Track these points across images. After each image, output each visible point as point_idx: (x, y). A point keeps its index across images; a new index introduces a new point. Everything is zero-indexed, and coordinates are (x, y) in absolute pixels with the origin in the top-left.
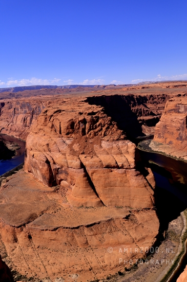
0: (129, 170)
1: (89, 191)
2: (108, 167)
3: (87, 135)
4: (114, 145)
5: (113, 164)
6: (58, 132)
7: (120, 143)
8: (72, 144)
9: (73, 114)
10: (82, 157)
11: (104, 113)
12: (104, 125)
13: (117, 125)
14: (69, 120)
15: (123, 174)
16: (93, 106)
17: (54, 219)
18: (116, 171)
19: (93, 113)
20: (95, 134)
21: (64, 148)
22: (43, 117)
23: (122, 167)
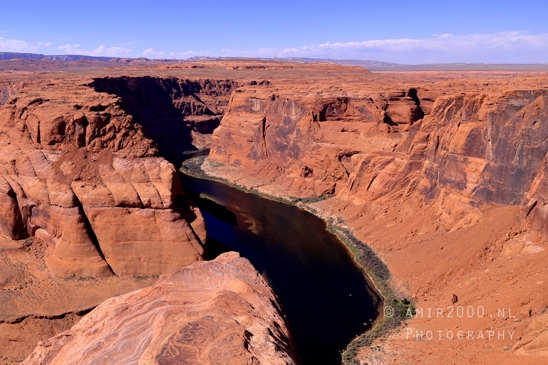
0: (161, 211)
1: (88, 249)
2: (123, 205)
3: (88, 147)
4: (136, 166)
5: (132, 199)
6: (35, 139)
7: (147, 162)
8: (60, 162)
9: (65, 107)
10: (77, 186)
11: (120, 109)
12: (120, 130)
13: (143, 131)
14: (55, 117)
15: (149, 218)
16: (102, 94)
17: (18, 301)
18: (137, 213)
19: (100, 108)
20: (103, 145)
21: (44, 169)
22: (8, 110)
23: (149, 206)
